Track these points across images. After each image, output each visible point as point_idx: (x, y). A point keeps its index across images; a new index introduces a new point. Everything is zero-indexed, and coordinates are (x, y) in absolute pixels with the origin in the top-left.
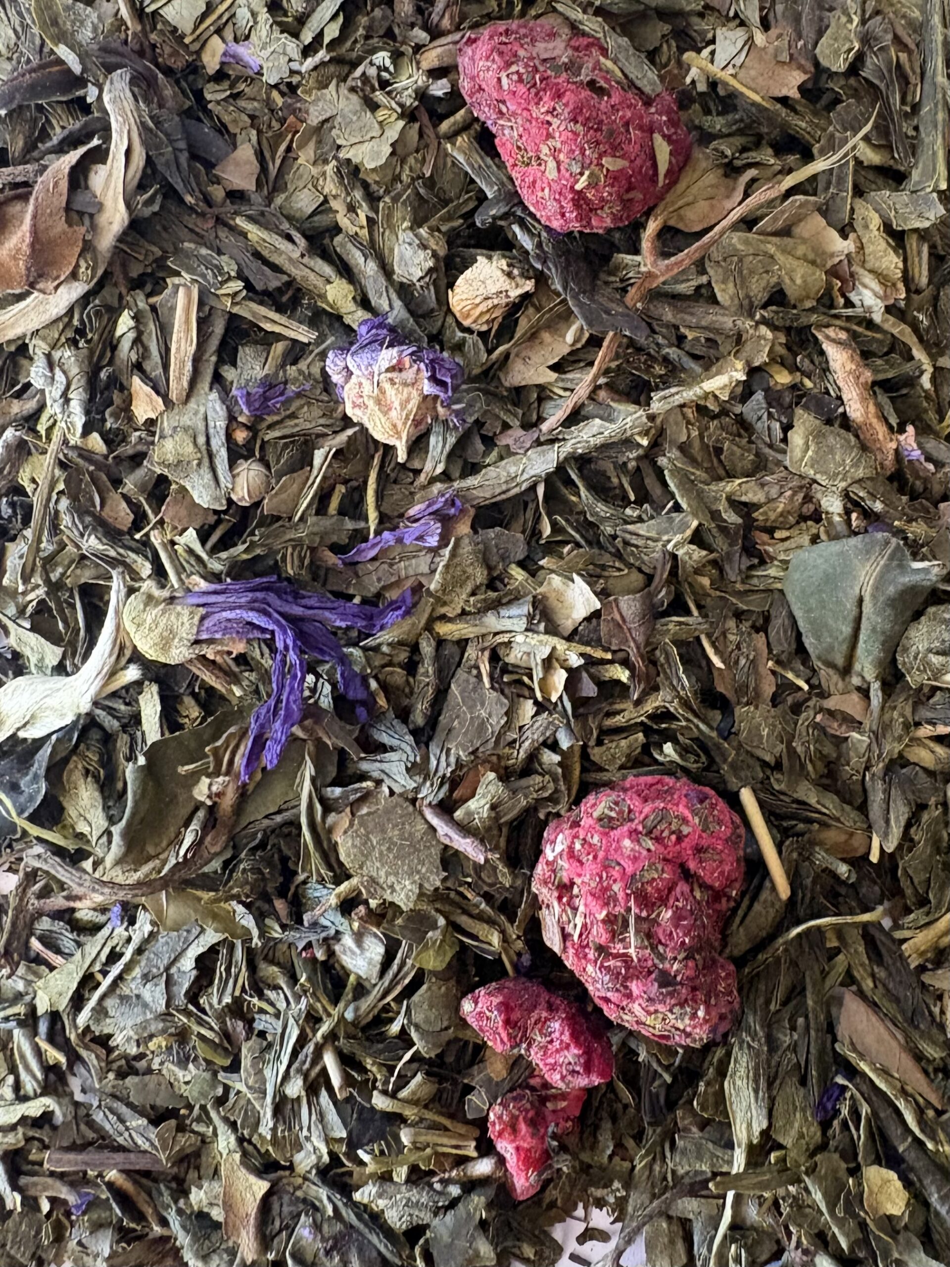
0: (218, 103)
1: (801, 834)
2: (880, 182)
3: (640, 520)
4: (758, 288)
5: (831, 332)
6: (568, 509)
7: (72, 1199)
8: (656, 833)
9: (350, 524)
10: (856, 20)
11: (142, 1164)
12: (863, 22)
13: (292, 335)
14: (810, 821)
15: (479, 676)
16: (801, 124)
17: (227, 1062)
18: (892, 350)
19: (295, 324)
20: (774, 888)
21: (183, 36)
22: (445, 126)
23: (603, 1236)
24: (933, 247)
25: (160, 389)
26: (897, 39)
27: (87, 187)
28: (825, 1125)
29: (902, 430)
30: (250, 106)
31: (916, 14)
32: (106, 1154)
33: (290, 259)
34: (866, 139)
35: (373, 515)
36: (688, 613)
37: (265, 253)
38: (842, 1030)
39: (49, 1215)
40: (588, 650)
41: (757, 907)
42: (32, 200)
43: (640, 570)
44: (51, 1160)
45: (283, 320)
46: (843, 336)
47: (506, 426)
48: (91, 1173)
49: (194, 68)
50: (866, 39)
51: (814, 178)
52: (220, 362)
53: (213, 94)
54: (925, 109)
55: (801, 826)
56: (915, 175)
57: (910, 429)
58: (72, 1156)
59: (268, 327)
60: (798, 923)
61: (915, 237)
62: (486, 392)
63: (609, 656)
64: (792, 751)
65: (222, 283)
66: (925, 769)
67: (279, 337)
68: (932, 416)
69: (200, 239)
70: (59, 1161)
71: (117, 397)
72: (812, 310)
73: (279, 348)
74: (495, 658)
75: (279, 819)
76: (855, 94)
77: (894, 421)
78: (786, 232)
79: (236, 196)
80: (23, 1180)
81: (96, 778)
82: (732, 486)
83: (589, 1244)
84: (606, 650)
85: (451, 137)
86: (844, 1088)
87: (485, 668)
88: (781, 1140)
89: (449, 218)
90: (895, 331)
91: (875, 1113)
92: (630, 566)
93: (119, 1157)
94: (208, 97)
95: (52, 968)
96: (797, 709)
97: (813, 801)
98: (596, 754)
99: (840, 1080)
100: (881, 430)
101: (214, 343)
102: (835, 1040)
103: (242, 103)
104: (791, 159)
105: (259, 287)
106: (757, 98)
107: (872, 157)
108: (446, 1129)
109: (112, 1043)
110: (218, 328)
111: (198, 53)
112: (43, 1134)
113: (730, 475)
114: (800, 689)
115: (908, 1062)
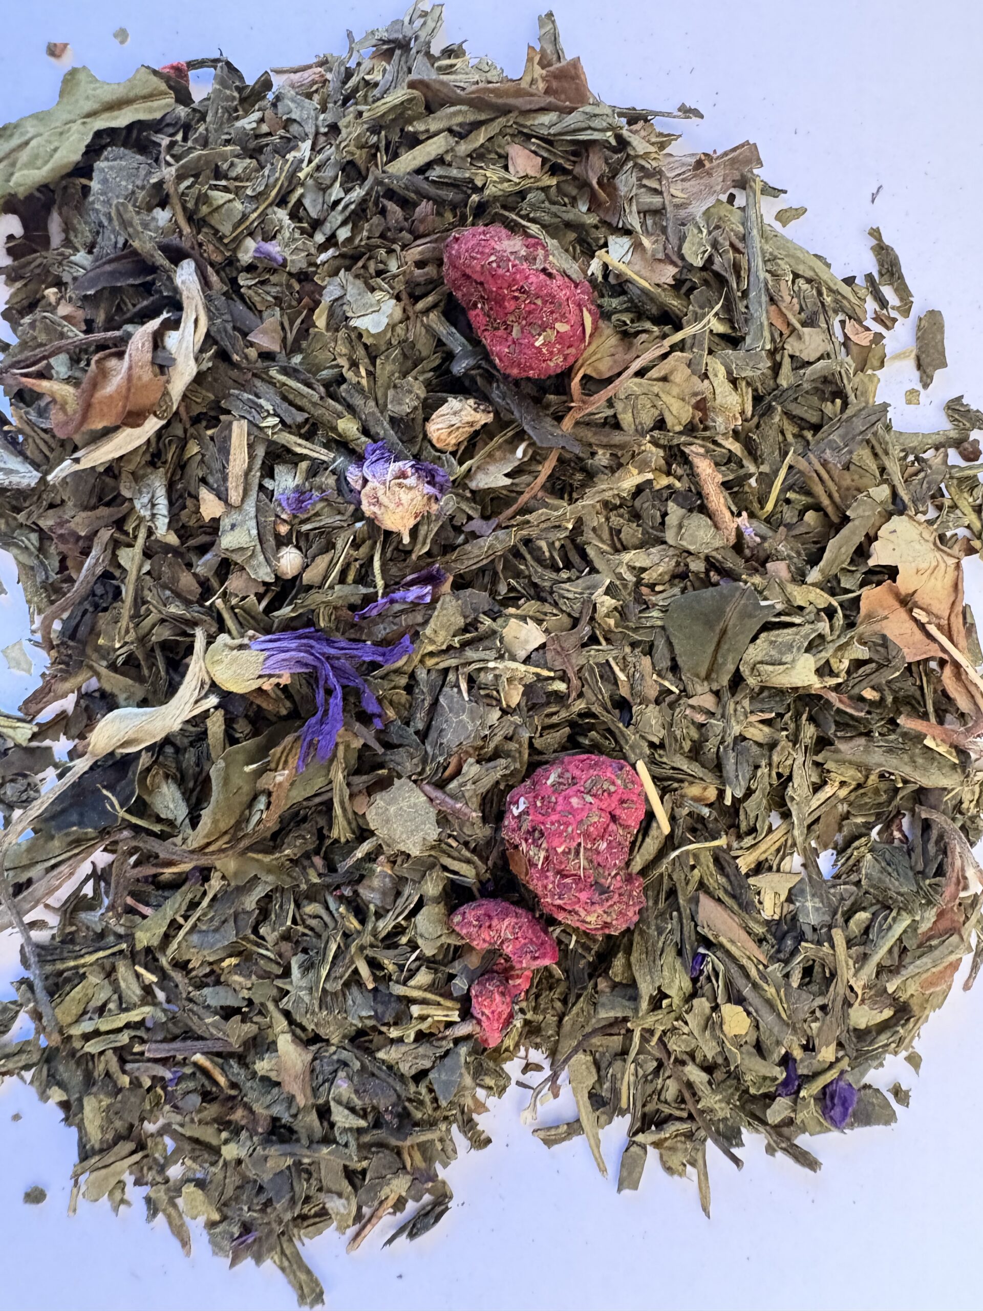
0: (249, 287)
1: (676, 790)
2: (723, 344)
3: (569, 580)
4: (647, 418)
5: (693, 448)
6: (518, 575)
7: (168, 1075)
8: (594, 791)
9: (363, 590)
10: (705, 231)
11: (218, 1048)
12: (710, 233)
13: (315, 455)
14: (681, 781)
15: (460, 691)
16: (674, 303)
17: (280, 971)
18: (729, 461)
19: (318, 448)
20: (659, 827)
21: (224, 236)
22: (420, 305)
23: (538, 1068)
24: (755, 390)
25: (222, 496)
26: (732, 245)
27: (164, 348)
28: (695, 981)
29: (739, 515)
30: (274, 290)
31: (741, 229)
32: (189, 1043)
33: (310, 402)
34: (716, 314)
35: (380, 583)
36: (599, 644)
37: (291, 397)
38: (701, 918)
39: (149, 1090)
40: (538, 670)
41: (648, 840)
42: (127, 356)
43: (569, 615)
44: (152, 1050)
45: (308, 444)
46: (702, 450)
47: (470, 518)
48: (180, 1057)
49: (231, 262)
50: (715, 245)
51: (683, 341)
52: (262, 477)
53: (244, 280)
54: (752, 294)
55: (676, 785)
56: (748, 340)
57: (744, 514)
58: (165, 1046)
59: (299, 450)
60: (674, 849)
61: (744, 384)
62: (457, 495)
63: (552, 674)
64: (672, 735)
65: (264, 418)
66: (756, 743)
67: (304, 457)
68: (756, 505)
69: (242, 387)
70: (156, 1050)
71: (189, 502)
72: (680, 433)
73: (304, 465)
74: (471, 680)
75: (317, 800)
76: (706, 282)
77: (734, 509)
78: (664, 379)
79: (267, 356)
80: (128, 1067)
81: (174, 779)
82: (627, 557)
83: (529, 1074)
84: (550, 670)
85: (426, 311)
86: (704, 956)
87: (464, 686)
88: (668, 992)
89: (423, 372)
90: (732, 448)
91: (727, 970)
92: (562, 611)
93: (199, 1044)
94: (241, 283)
95: (144, 917)
96: (672, 706)
97: (685, 768)
98: (538, 743)
99: (702, 950)
100: (728, 514)
101: (258, 463)
102: (696, 925)
103: (268, 288)
104: (667, 328)
105: (288, 421)
106: (645, 284)
107: (720, 328)
108: (439, 1004)
109: (190, 966)
110: (261, 452)
111: (235, 250)
112: (141, 1033)
113: (625, 548)
114: (672, 692)
115: (744, 935)
